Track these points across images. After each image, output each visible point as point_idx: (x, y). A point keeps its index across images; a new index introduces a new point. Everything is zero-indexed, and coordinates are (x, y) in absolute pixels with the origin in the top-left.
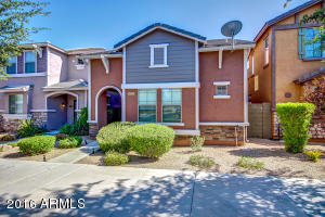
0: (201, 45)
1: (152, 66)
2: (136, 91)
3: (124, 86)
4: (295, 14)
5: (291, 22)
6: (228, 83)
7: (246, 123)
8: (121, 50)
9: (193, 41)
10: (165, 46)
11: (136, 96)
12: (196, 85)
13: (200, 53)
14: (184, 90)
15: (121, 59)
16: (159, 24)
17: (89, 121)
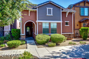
1: (47, 15)
2: (42, 23)
3: (37, 21)
4: (79, 3)
7: (73, 33)
9: (60, 8)
12: (61, 22)
13: (62, 12)
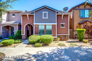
0: (57, 13)
1: (43, 18)
2: (38, 25)
3: (34, 24)
4: (79, 6)
5: (78, 8)
6: (64, 24)
7: (69, 34)
8: (33, 13)
9: (55, 11)
10: (47, 12)
11: (38, 27)
12: (56, 24)
13: (57, 15)
14: (53, 25)
15: (33, 15)
16: (45, 6)
17: (22, 35)
